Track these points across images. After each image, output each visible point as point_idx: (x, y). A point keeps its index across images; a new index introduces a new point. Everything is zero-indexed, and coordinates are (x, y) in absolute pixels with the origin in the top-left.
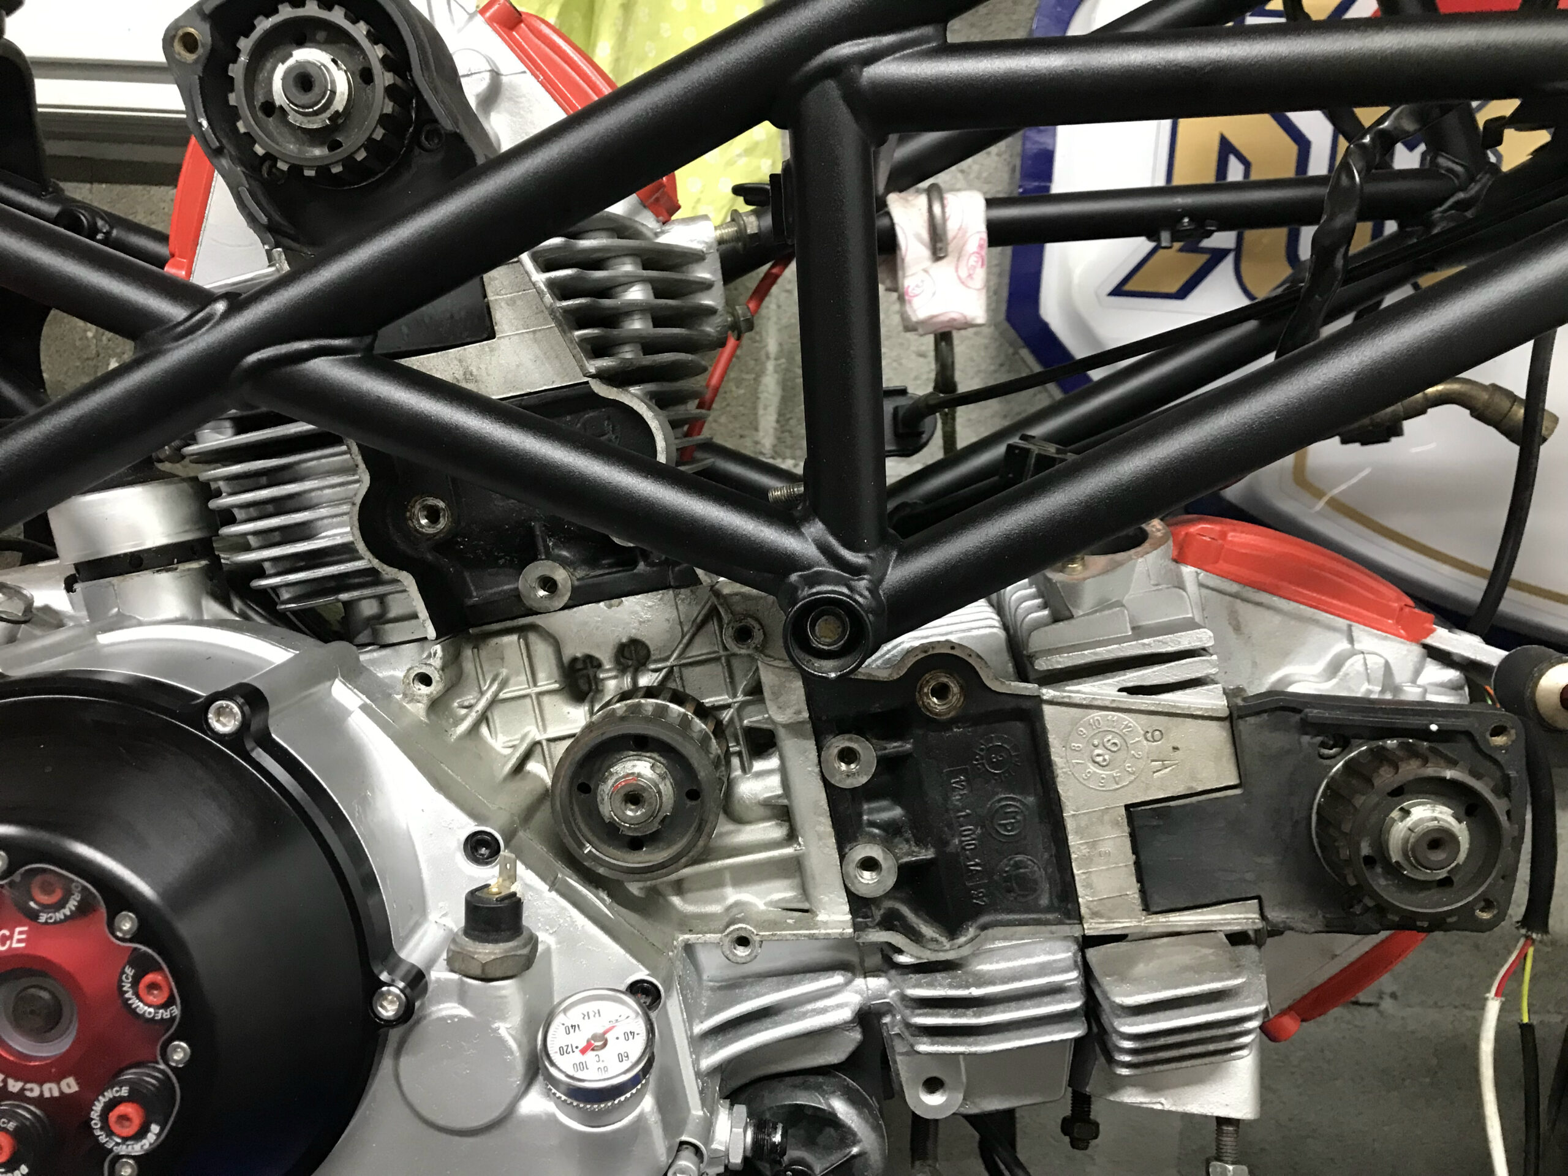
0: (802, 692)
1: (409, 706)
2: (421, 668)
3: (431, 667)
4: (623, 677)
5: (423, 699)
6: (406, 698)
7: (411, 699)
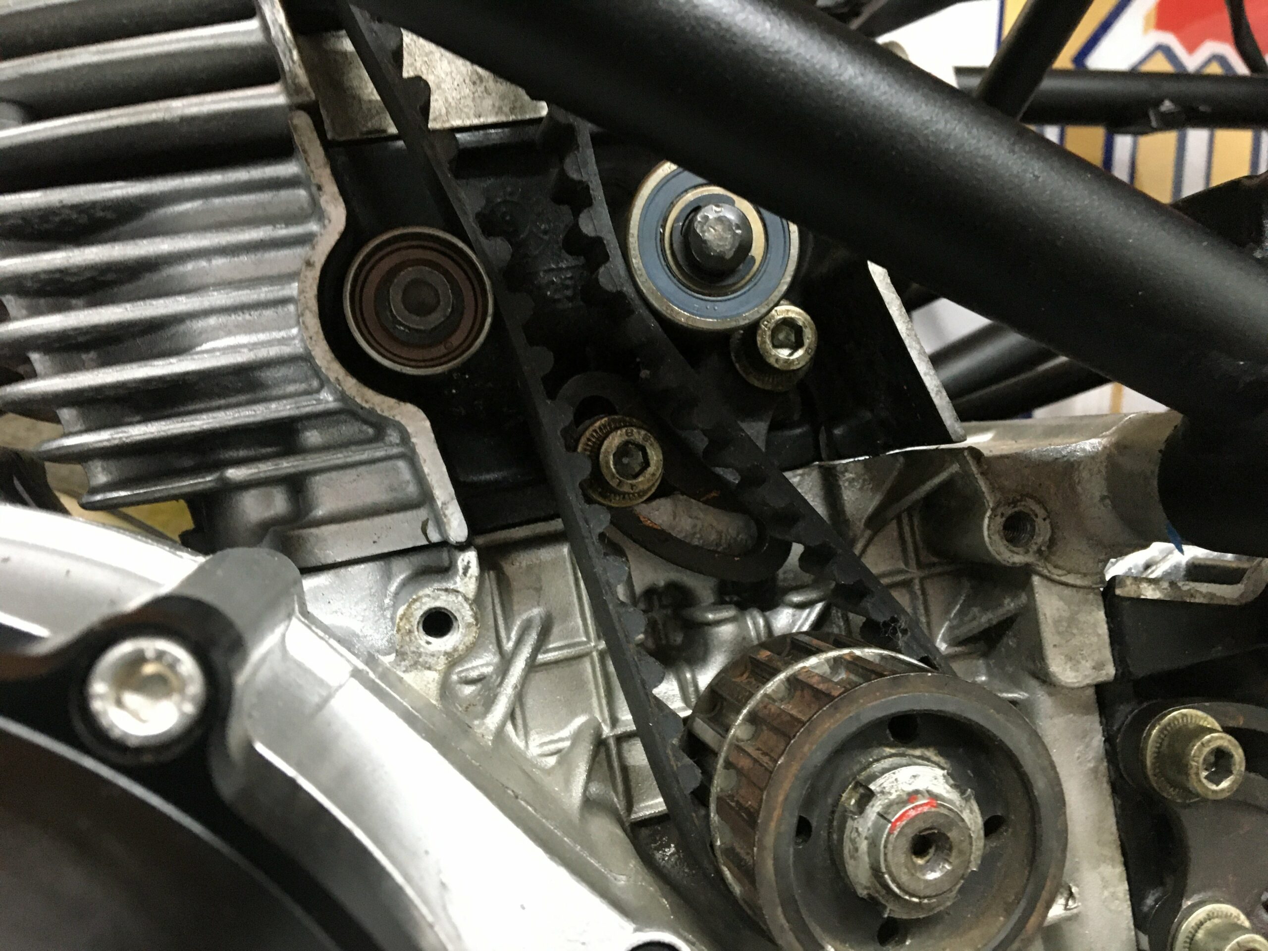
0: (1103, 629)
1: (409, 678)
2: (436, 598)
3: (457, 598)
4: (745, 619)
5: (437, 663)
6: (401, 661)
7: (411, 666)
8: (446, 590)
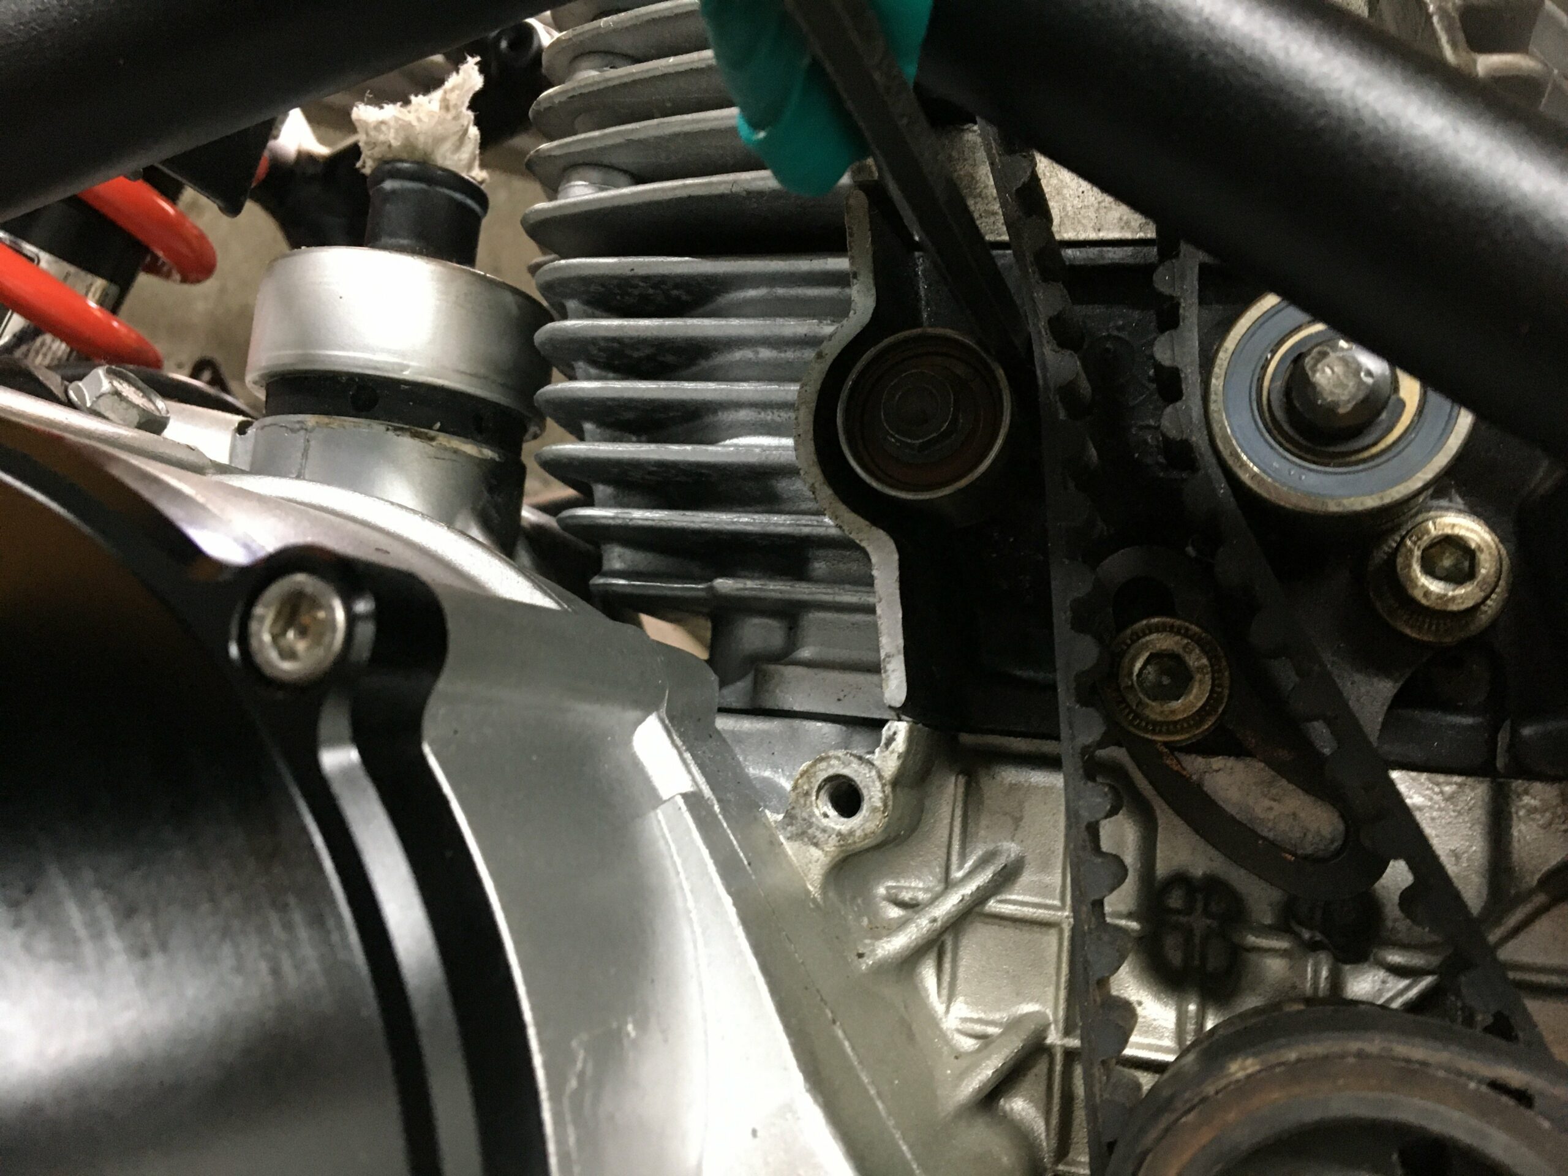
1: (790, 848)
2: (846, 764)
3: (870, 772)
4: (1307, 961)
5: (826, 842)
6: (788, 825)
7: (797, 834)
8: (860, 758)
